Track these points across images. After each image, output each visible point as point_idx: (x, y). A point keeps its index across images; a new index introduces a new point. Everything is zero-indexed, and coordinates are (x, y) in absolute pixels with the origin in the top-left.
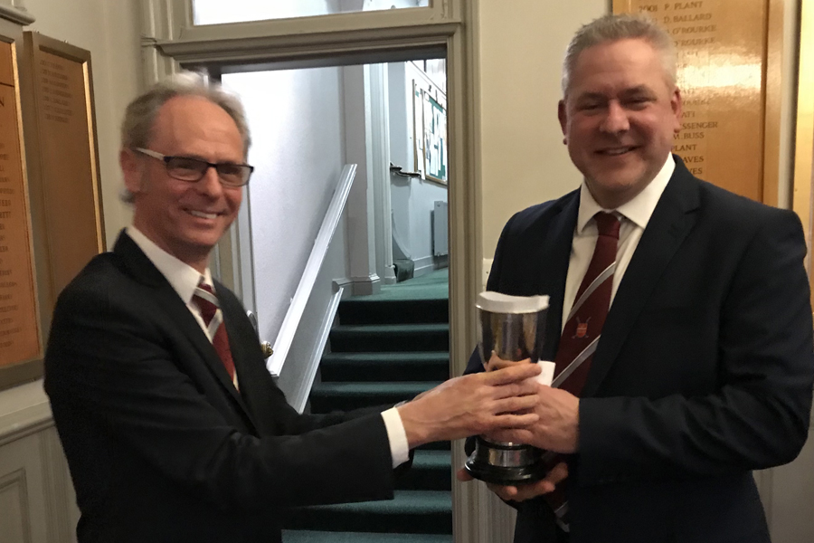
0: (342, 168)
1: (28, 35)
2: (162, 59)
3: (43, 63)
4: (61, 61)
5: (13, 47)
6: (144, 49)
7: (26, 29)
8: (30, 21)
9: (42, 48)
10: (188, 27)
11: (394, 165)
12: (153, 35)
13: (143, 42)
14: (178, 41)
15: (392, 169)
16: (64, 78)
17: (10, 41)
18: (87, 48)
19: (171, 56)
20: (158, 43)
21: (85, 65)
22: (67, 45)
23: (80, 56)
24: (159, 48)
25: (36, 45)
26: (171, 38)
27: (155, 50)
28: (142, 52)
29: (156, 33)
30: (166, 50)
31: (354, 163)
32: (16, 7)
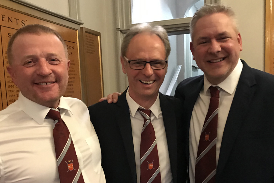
0: (177, 66)
1: (82, 28)
2: (122, 34)
3: (87, 36)
4: (92, 36)
5: (77, 31)
6: (117, 32)
7: (81, 26)
8: (82, 24)
9: (86, 32)
10: (130, 25)
11: (193, 65)
12: (120, 28)
13: (116, 29)
14: (127, 29)
15: (193, 66)
16: (93, 41)
17: (76, 30)
18: (99, 32)
19: (125, 33)
21: (99, 37)
22: (94, 31)
23: (97, 34)
24: (121, 31)
25: (84, 31)
26: (125, 28)
30: (123, 32)
31: (180, 65)
32: (78, 20)
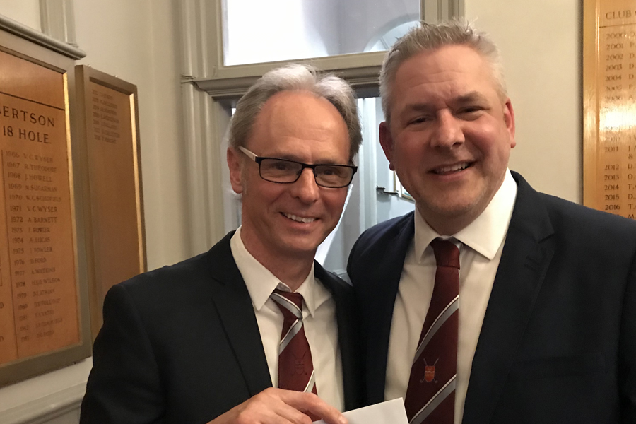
1: (80, 69)
2: (197, 93)
3: (94, 92)
4: (111, 92)
6: (183, 85)
7: (78, 63)
8: (82, 56)
9: (92, 80)
10: (220, 67)
12: (191, 75)
13: (183, 79)
14: (211, 78)
15: (379, 189)
16: (114, 106)
18: (133, 82)
19: (205, 90)
20: (194, 80)
21: (132, 97)
22: (117, 78)
23: (128, 89)
24: (195, 83)
25: (87, 77)
26: (205, 76)
27: (192, 86)
28: (181, 87)
29: (193, 73)
30: (200, 86)
32: (69, 44)
